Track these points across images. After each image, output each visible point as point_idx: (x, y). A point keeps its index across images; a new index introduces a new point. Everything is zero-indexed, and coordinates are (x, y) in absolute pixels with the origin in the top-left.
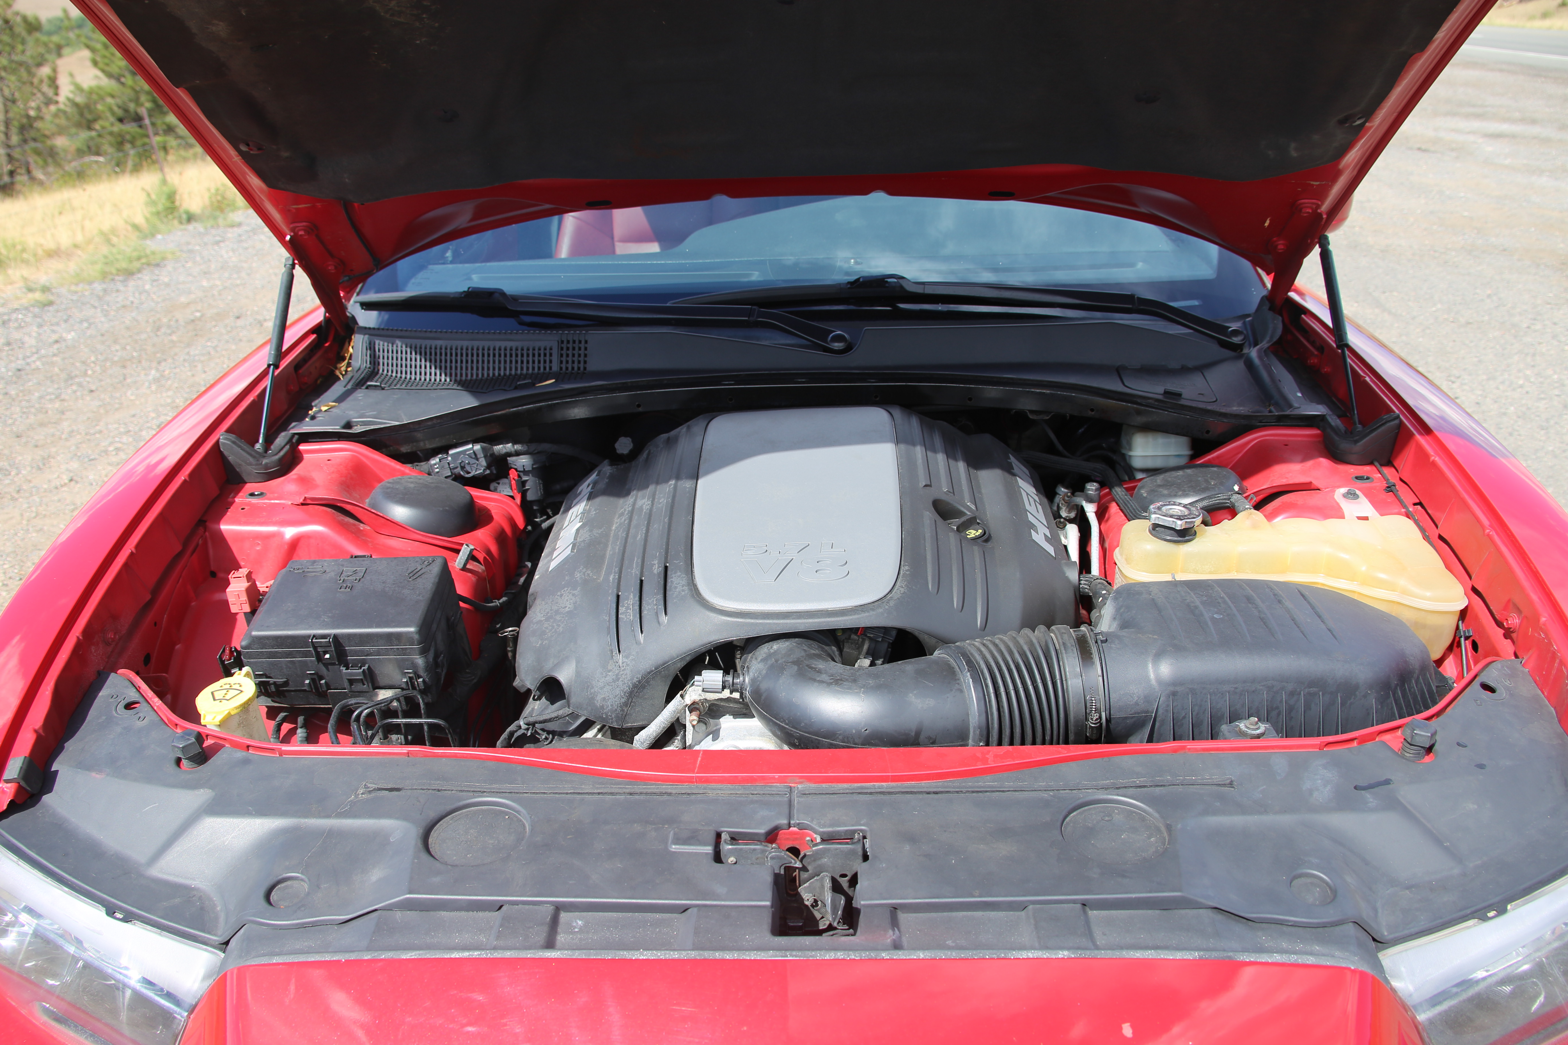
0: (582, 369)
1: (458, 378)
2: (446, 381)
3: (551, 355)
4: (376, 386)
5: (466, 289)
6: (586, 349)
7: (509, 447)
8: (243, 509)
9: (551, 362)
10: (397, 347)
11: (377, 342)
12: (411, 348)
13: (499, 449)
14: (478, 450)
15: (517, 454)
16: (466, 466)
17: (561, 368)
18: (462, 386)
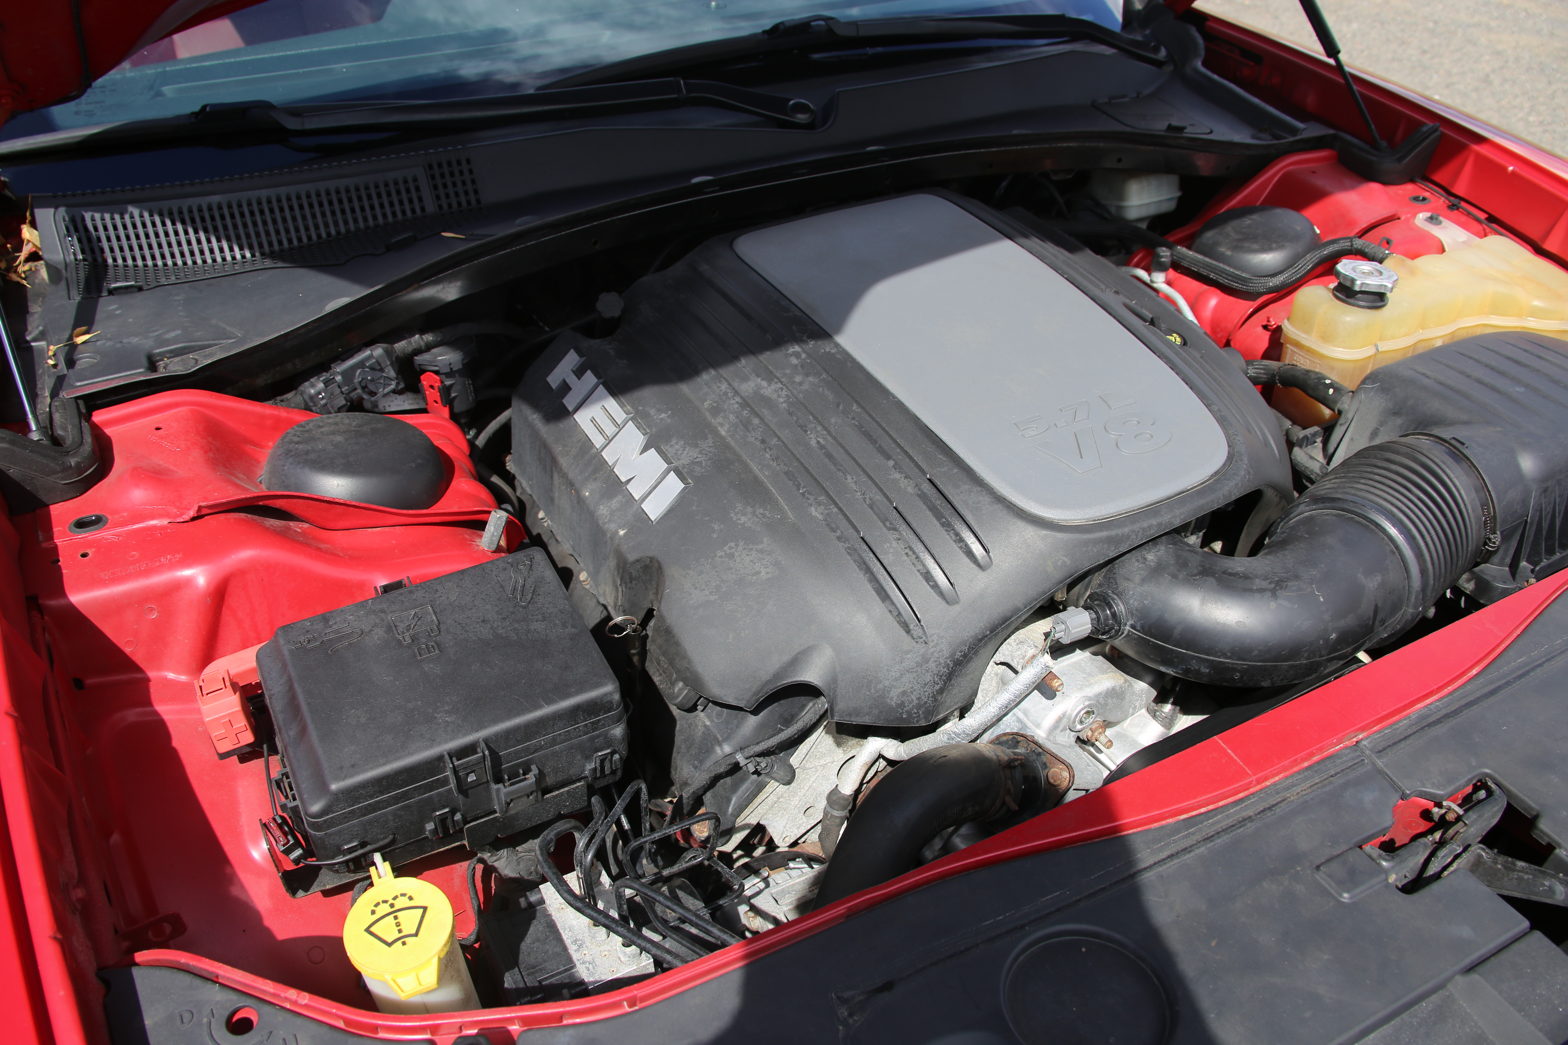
0: (474, 202)
1: (267, 249)
2: (244, 257)
3: (418, 189)
4: (127, 287)
5: (197, 108)
6: (471, 172)
7: (417, 340)
8: (84, 555)
9: (420, 199)
10: (132, 217)
11: (88, 216)
12: (161, 215)
13: (402, 346)
14: (380, 356)
15: (429, 348)
16: (369, 386)
17: (440, 207)
18: (284, 261)
